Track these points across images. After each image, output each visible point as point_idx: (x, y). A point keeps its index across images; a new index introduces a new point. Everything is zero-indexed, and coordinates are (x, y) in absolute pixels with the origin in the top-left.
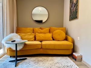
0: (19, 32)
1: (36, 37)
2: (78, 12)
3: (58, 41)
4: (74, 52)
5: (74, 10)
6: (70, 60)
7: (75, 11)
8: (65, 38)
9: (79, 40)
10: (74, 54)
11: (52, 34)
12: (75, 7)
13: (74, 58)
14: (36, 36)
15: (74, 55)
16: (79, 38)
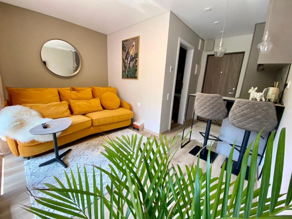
0: (24, 100)
1: (73, 108)
2: (137, 70)
3: (112, 110)
4: (134, 122)
5: (131, 66)
6: (133, 132)
7: (133, 67)
8: (119, 104)
9: (139, 106)
10: (135, 123)
11: (100, 99)
12: (133, 62)
13: (136, 128)
14: (72, 105)
15: (135, 125)
16: (139, 104)
